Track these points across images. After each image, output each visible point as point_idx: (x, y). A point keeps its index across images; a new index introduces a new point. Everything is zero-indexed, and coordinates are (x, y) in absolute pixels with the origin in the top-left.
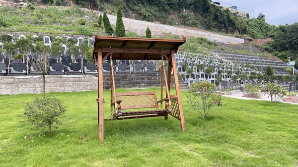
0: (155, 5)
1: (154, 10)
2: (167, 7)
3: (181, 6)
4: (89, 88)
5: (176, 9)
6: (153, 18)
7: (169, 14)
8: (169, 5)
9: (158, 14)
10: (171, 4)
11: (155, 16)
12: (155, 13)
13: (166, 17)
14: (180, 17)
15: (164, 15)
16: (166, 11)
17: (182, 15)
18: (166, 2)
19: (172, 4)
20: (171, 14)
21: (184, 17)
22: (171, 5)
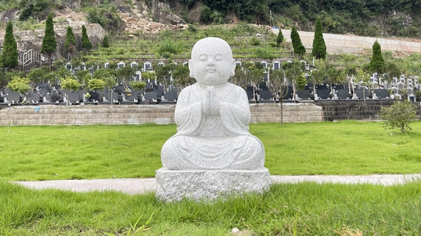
0: (346, 9)
1: (345, 16)
2: (366, 11)
3: (389, 7)
4: (308, 118)
5: (381, 12)
6: (343, 28)
7: (369, 20)
8: (368, 6)
9: (351, 22)
10: (372, 5)
11: (345, 25)
12: (346, 21)
13: (364, 25)
14: (388, 23)
15: (361, 22)
16: (363, 16)
17: (391, 20)
18: (364, 4)
19: (375, 5)
20: (373, 20)
21: (395, 23)
22: (372, 7)
